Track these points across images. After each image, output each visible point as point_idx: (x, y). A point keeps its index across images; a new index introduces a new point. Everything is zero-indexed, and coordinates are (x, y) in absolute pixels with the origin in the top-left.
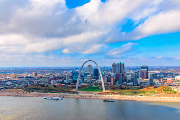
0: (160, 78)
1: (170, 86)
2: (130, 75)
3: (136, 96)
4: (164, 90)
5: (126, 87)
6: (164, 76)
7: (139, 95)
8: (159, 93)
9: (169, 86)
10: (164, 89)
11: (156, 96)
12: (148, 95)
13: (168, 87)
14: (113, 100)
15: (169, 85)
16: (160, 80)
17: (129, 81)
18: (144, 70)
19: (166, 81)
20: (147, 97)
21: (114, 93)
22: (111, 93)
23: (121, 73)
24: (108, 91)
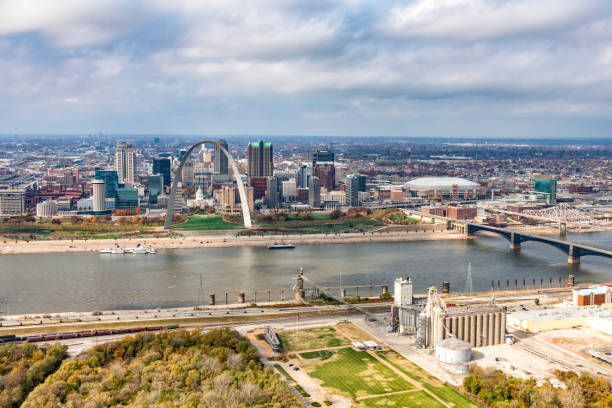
1: (399, 207)
2: (292, 181)
3: (338, 235)
4: (391, 219)
5: (296, 215)
7: (343, 231)
8: (385, 224)
10: (390, 215)
11: (381, 232)
12: (361, 231)
13: (397, 211)
14: (290, 245)
15: (398, 205)
16: (371, 194)
17: (292, 199)
18: (326, 165)
19: (388, 197)
20: (362, 234)
21: (281, 231)
22: (271, 230)
23: (262, 175)
24: (257, 227)
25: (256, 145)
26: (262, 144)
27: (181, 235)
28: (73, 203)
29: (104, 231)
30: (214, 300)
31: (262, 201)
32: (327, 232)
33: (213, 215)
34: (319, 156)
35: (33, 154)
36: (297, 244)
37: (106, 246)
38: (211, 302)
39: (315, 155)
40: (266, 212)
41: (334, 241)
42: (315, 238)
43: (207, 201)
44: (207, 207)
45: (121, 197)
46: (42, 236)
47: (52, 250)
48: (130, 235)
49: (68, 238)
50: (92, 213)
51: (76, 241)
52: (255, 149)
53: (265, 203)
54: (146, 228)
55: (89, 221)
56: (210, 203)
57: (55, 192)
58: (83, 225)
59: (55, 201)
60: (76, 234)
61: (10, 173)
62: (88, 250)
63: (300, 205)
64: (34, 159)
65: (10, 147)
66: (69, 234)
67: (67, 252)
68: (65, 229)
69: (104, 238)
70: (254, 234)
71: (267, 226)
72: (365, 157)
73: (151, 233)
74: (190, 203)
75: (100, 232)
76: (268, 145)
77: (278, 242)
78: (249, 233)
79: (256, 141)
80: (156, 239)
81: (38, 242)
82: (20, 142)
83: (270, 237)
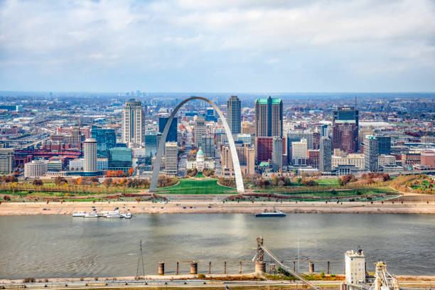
0: (399, 150)
1: (430, 173)
2: (304, 142)
3: (340, 203)
4: (412, 187)
5: (300, 180)
6: (410, 140)
7: (348, 199)
8: (400, 192)
9: (428, 174)
10: (413, 182)
11: (393, 201)
12: (370, 199)
13: (425, 178)
14: (281, 213)
15: (428, 171)
16: (398, 158)
17: (303, 162)
18: (346, 124)
19: (419, 161)
20: (370, 203)
21: (276, 197)
22: (265, 196)
23: (270, 134)
24: (251, 191)
25: (264, 101)
26: (270, 100)
27: (165, 199)
28: (66, 163)
29: (85, 193)
30: (163, 270)
31: (267, 164)
32: (328, 200)
33: (209, 178)
34: (340, 114)
35: (58, 113)
36: (290, 212)
37: (81, 209)
38: (160, 272)
39: (336, 113)
40: (268, 176)
41: (334, 209)
42: (313, 206)
43: (207, 162)
44: (206, 169)
45: (114, 157)
46: (18, 198)
47: (23, 213)
48: (112, 198)
49: (44, 200)
50: (82, 174)
51: (52, 203)
52: (263, 106)
53: (271, 166)
54: (131, 190)
55: (75, 181)
56: (211, 165)
57: (53, 152)
58: (65, 187)
59: (47, 162)
60: (55, 195)
61: (22, 132)
62: (62, 213)
63: (309, 169)
64: (56, 118)
65: (38, 105)
66: (47, 195)
67: (40, 215)
68: (45, 191)
69: (84, 200)
70: (244, 199)
71: (263, 191)
72: (423, 116)
73: (133, 196)
74: (189, 165)
75: (80, 193)
76: (277, 101)
77: (269, 209)
78: (240, 198)
79: (264, 97)
80: (136, 202)
81: (12, 203)
82: (52, 100)
83: (259, 203)
